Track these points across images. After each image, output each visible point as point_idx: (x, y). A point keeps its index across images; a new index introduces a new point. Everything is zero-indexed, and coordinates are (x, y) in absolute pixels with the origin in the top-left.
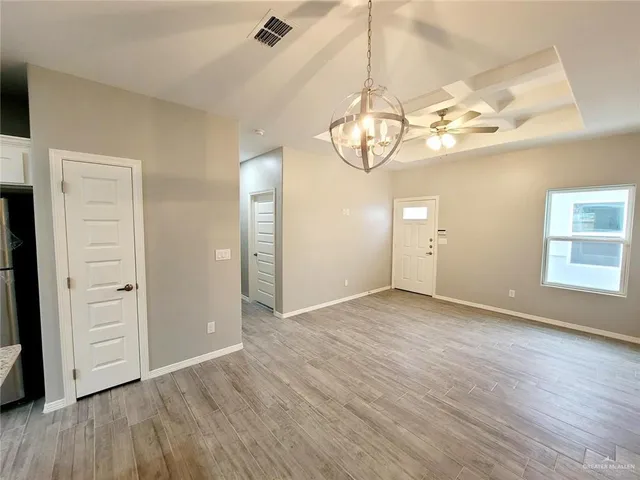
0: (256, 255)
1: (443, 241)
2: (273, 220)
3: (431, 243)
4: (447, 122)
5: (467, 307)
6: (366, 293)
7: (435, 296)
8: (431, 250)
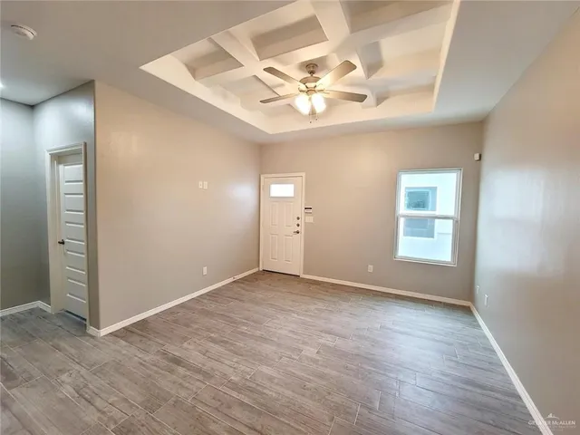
0: (63, 243)
1: (310, 219)
2: (82, 191)
3: (299, 222)
4: (317, 79)
5: (333, 284)
6: (231, 280)
7: (302, 276)
8: (298, 229)
